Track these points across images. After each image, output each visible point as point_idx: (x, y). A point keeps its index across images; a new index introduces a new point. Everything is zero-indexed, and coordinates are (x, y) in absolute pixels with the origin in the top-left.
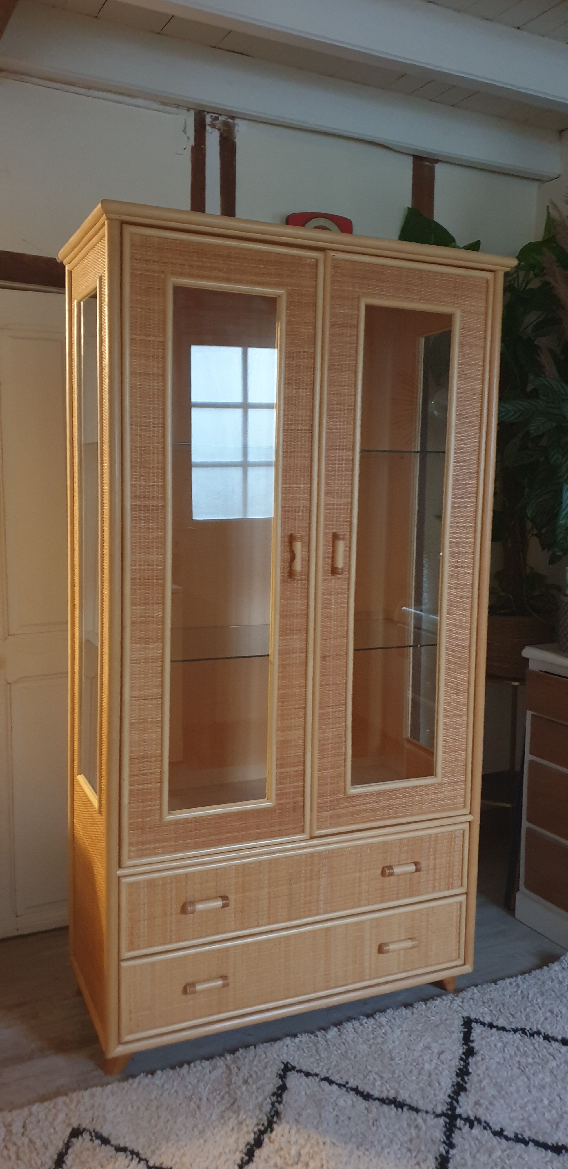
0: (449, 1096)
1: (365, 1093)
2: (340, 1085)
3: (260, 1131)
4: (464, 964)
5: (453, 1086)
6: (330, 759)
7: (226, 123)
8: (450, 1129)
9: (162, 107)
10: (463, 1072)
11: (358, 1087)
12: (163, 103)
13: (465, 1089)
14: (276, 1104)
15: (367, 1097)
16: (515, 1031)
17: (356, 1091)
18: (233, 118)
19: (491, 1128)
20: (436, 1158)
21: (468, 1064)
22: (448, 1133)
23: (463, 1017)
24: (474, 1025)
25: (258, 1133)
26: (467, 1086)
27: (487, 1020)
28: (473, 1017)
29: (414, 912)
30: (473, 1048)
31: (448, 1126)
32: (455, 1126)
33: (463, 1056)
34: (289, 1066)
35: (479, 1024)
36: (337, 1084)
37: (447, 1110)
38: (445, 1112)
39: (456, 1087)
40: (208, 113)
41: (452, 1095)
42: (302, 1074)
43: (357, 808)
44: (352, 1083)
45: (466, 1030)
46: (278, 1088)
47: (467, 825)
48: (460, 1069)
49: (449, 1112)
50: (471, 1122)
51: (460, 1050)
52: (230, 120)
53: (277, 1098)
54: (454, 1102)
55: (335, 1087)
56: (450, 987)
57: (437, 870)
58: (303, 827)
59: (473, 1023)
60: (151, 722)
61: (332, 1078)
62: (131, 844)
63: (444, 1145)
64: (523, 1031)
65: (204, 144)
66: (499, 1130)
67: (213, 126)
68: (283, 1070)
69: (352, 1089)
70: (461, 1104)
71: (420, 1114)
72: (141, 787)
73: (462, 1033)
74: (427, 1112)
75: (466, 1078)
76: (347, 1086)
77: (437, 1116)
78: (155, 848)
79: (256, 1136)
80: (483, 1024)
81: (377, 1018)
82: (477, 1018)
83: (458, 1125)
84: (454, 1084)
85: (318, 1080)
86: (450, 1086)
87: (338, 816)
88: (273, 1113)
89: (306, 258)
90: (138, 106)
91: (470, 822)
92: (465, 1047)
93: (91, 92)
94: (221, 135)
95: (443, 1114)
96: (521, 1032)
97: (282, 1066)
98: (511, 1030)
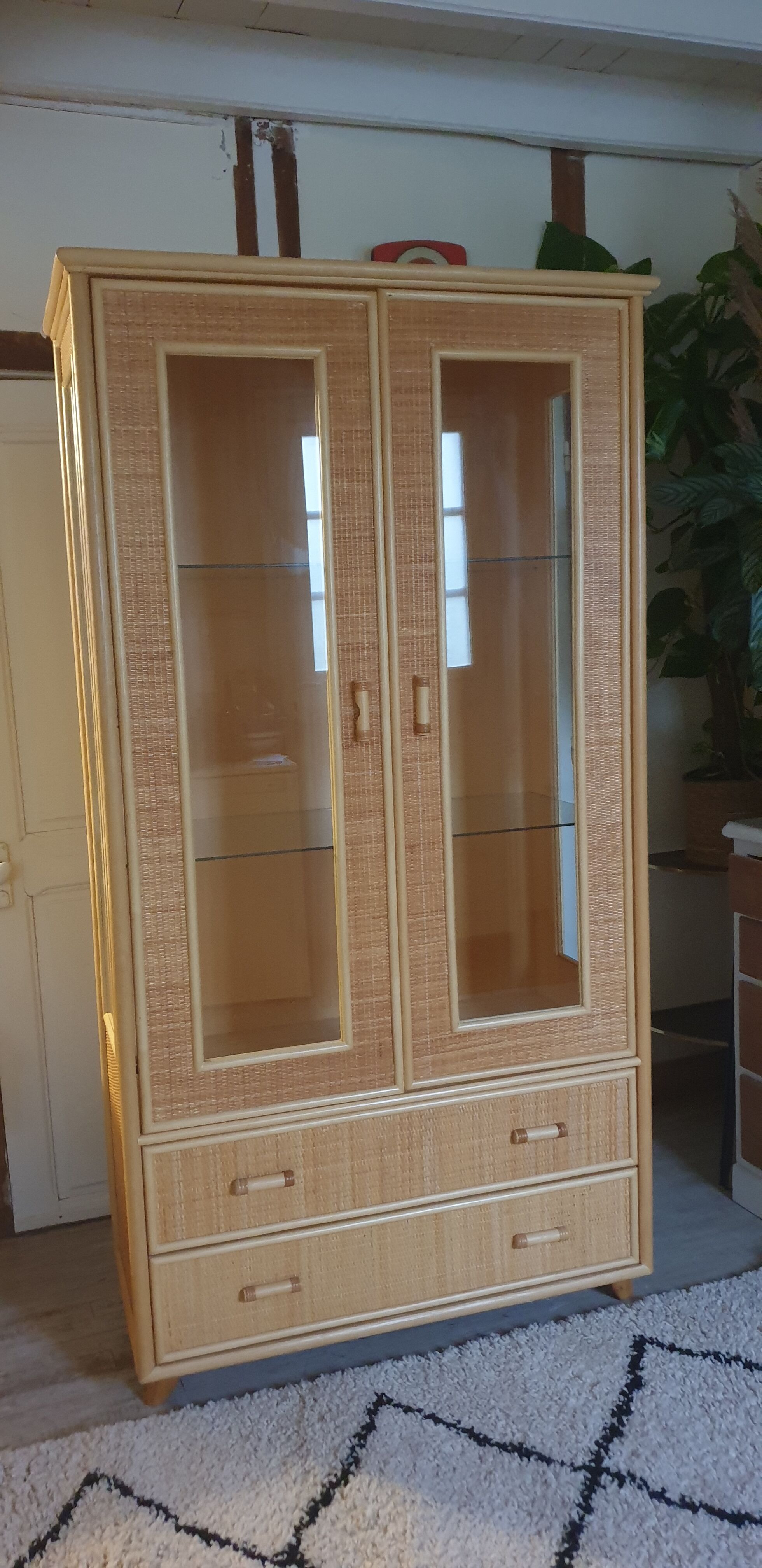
0: (597, 1443)
1: (481, 1437)
2: (449, 1425)
3: (330, 1483)
4: (640, 1263)
5: (605, 1429)
6: (427, 985)
7: (280, 131)
8: (591, 1487)
9: (188, 118)
10: (622, 1411)
11: (473, 1428)
12: (190, 112)
13: (621, 1434)
14: (357, 1449)
15: (483, 1441)
16: (705, 1355)
17: (471, 1433)
18: (289, 122)
19: (648, 1488)
20: (565, 1526)
21: (631, 1400)
22: (586, 1493)
23: (634, 1336)
24: (648, 1346)
25: (328, 1485)
26: (625, 1430)
27: (668, 1339)
28: (648, 1334)
29: (561, 1191)
30: (641, 1378)
31: (588, 1483)
32: (599, 1484)
33: (625, 1389)
34: (384, 1398)
35: (655, 1345)
36: (444, 1423)
37: (590, 1461)
38: (587, 1464)
39: (608, 1431)
40: (254, 119)
41: (601, 1441)
42: (400, 1409)
43: (471, 1050)
44: (466, 1423)
45: (636, 1353)
46: (363, 1428)
47: (633, 1072)
48: (618, 1407)
49: (593, 1464)
50: (620, 1478)
51: (621, 1380)
52: (285, 126)
53: (359, 1440)
54: (602, 1450)
55: (441, 1427)
56: (624, 1295)
57: (592, 1135)
58: (394, 1076)
59: (647, 1344)
60: (174, 941)
61: (440, 1416)
62: (155, 1103)
63: (578, 1509)
64: (717, 1355)
65: (251, 161)
66: (660, 1490)
67: (262, 136)
68: (374, 1403)
69: (465, 1430)
70: (611, 1453)
71: (552, 1465)
72: (165, 1026)
73: (630, 1357)
74: (562, 1464)
75: (624, 1419)
76: (458, 1426)
77: (576, 1469)
78: (189, 1108)
79: (325, 1490)
80: (661, 1345)
81: (514, 1335)
82: (654, 1337)
83: (602, 1483)
84: (605, 1425)
85: (420, 1417)
86: (601, 1429)
87: (444, 1062)
88: (351, 1460)
89: (351, 302)
90: (157, 120)
91: (637, 1067)
92: (631, 1377)
93: (93, 108)
94: (274, 148)
95: (584, 1467)
96: (712, 1357)
97: (375, 1398)
98: (700, 1354)
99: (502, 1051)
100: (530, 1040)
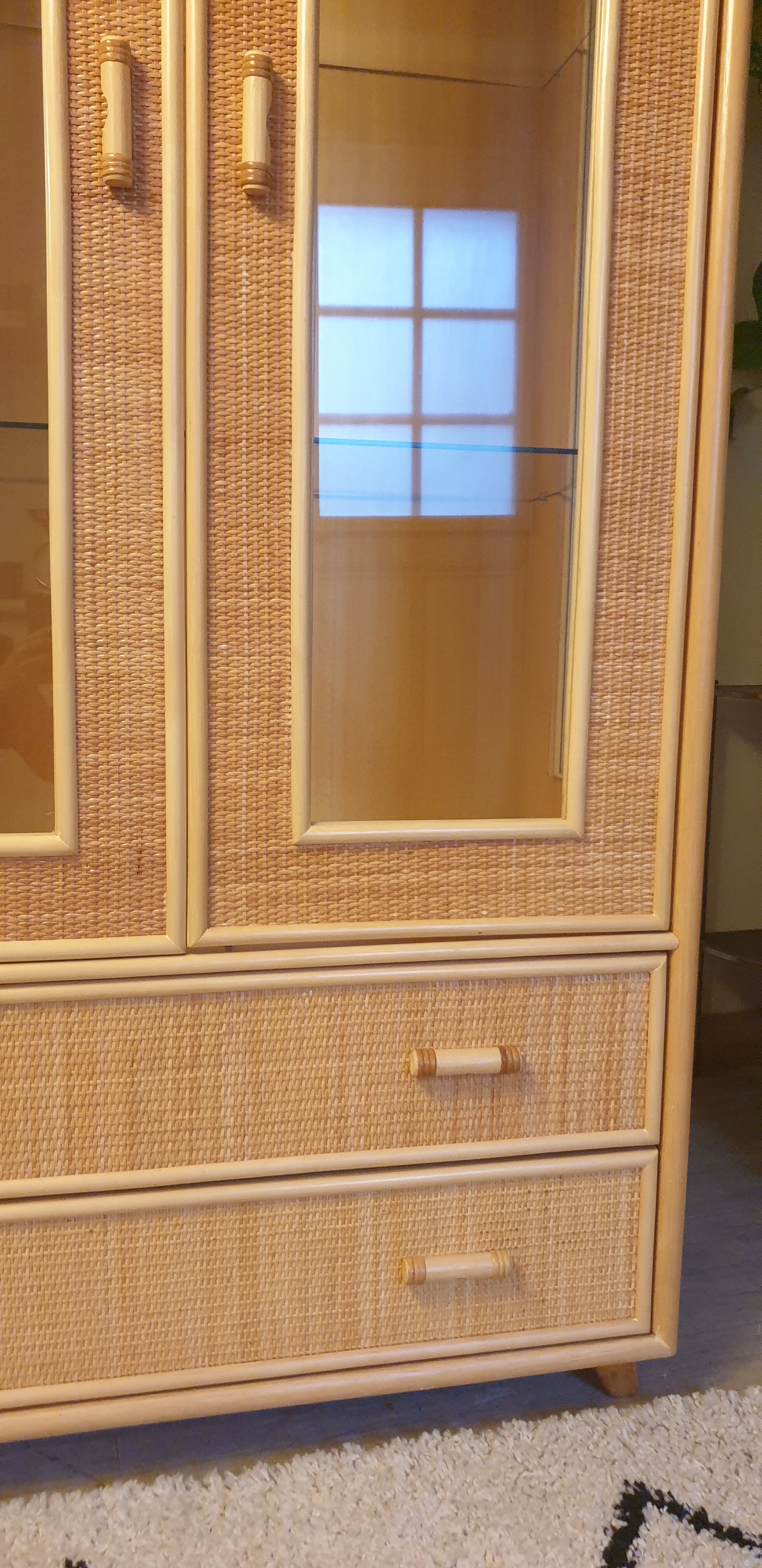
4: (651, 1333)
23: (626, 1483)
24: (650, 1511)
27: (694, 1501)
28: (652, 1485)
29: (502, 1182)
35: (665, 1510)
45: (623, 1524)
47: (660, 960)
56: (617, 1386)
57: (573, 1077)
59: (649, 1504)
73: (610, 1533)
80: (677, 1510)
82: (665, 1490)
87: (274, 900)
91: (669, 953)
99: (394, 892)
100: (455, 875)
